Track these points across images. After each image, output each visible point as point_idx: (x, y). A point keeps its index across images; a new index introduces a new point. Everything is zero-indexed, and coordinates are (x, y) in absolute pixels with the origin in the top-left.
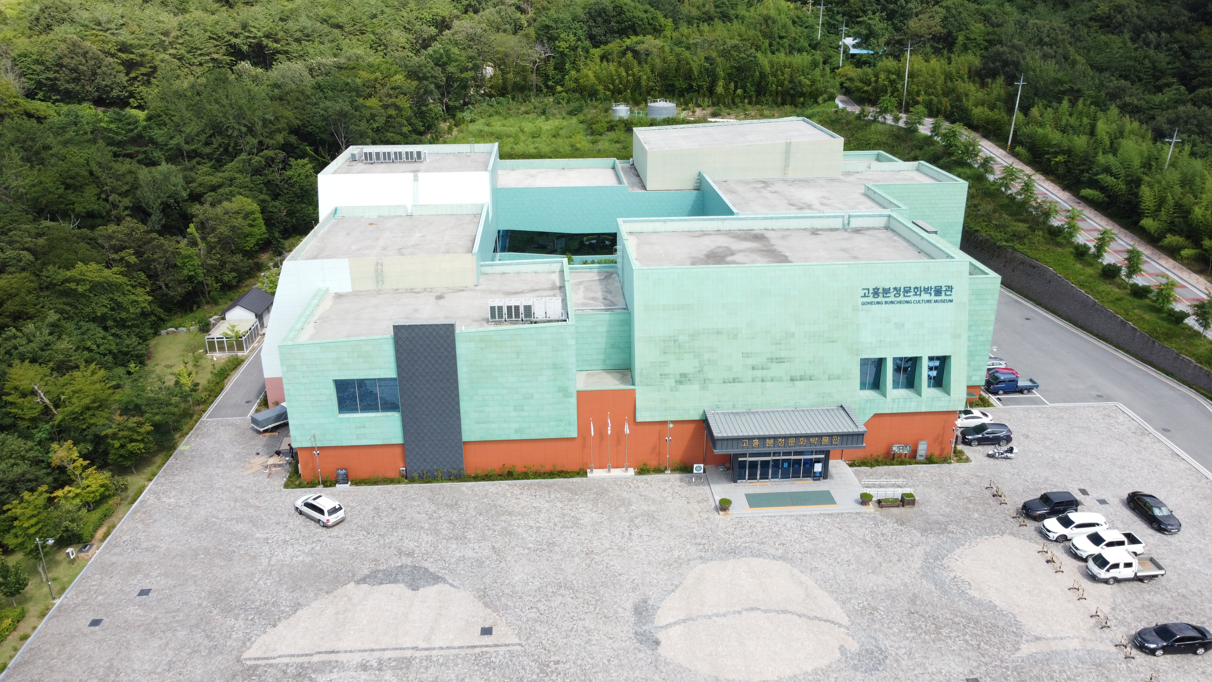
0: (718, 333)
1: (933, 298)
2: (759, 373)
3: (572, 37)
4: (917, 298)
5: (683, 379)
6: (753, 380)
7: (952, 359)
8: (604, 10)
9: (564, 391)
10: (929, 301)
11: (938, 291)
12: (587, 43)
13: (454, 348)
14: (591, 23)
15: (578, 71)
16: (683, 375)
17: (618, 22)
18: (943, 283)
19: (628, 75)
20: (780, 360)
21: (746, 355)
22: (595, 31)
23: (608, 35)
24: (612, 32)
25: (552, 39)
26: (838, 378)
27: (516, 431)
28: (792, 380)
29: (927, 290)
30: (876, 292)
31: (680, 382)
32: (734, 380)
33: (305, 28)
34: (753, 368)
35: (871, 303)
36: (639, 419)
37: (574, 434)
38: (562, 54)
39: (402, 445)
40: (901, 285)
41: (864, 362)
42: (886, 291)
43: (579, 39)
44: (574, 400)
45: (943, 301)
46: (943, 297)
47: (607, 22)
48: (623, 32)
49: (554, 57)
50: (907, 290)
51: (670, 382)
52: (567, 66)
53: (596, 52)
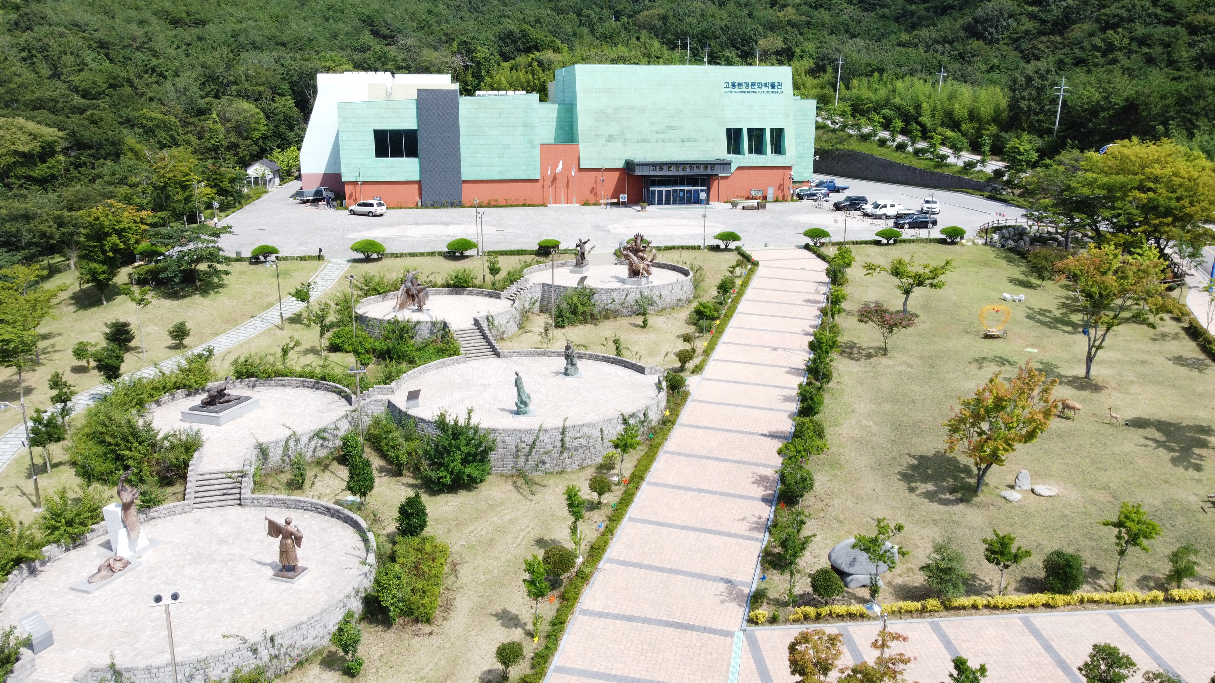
0: (632, 108)
1: (770, 90)
2: (661, 136)
3: (486, 50)
4: (760, 90)
5: (610, 138)
6: (657, 141)
7: (785, 131)
8: (512, 33)
9: (531, 142)
10: (768, 92)
11: (773, 86)
12: (498, 57)
13: (457, 108)
14: (501, 44)
15: (492, 78)
16: (611, 136)
17: (523, 43)
18: (776, 81)
19: (534, 79)
20: (674, 128)
21: (652, 124)
22: (504, 50)
23: (516, 53)
24: (519, 50)
25: (470, 52)
26: (713, 141)
27: (499, 173)
28: (683, 141)
29: (766, 85)
30: (733, 85)
31: (609, 141)
32: (645, 141)
33: (254, 42)
34: (657, 133)
35: (731, 92)
36: (582, 167)
37: (538, 177)
38: (478, 63)
39: (419, 183)
40: (750, 81)
41: (729, 131)
42: (740, 85)
43: (492, 54)
44: (538, 150)
45: (777, 92)
46: (776, 90)
47: (514, 42)
48: (528, 50)
49: (471, 66)
50: (753, 84)
51: (602, 141)
52: (483, 73)
53: (508, 65)
